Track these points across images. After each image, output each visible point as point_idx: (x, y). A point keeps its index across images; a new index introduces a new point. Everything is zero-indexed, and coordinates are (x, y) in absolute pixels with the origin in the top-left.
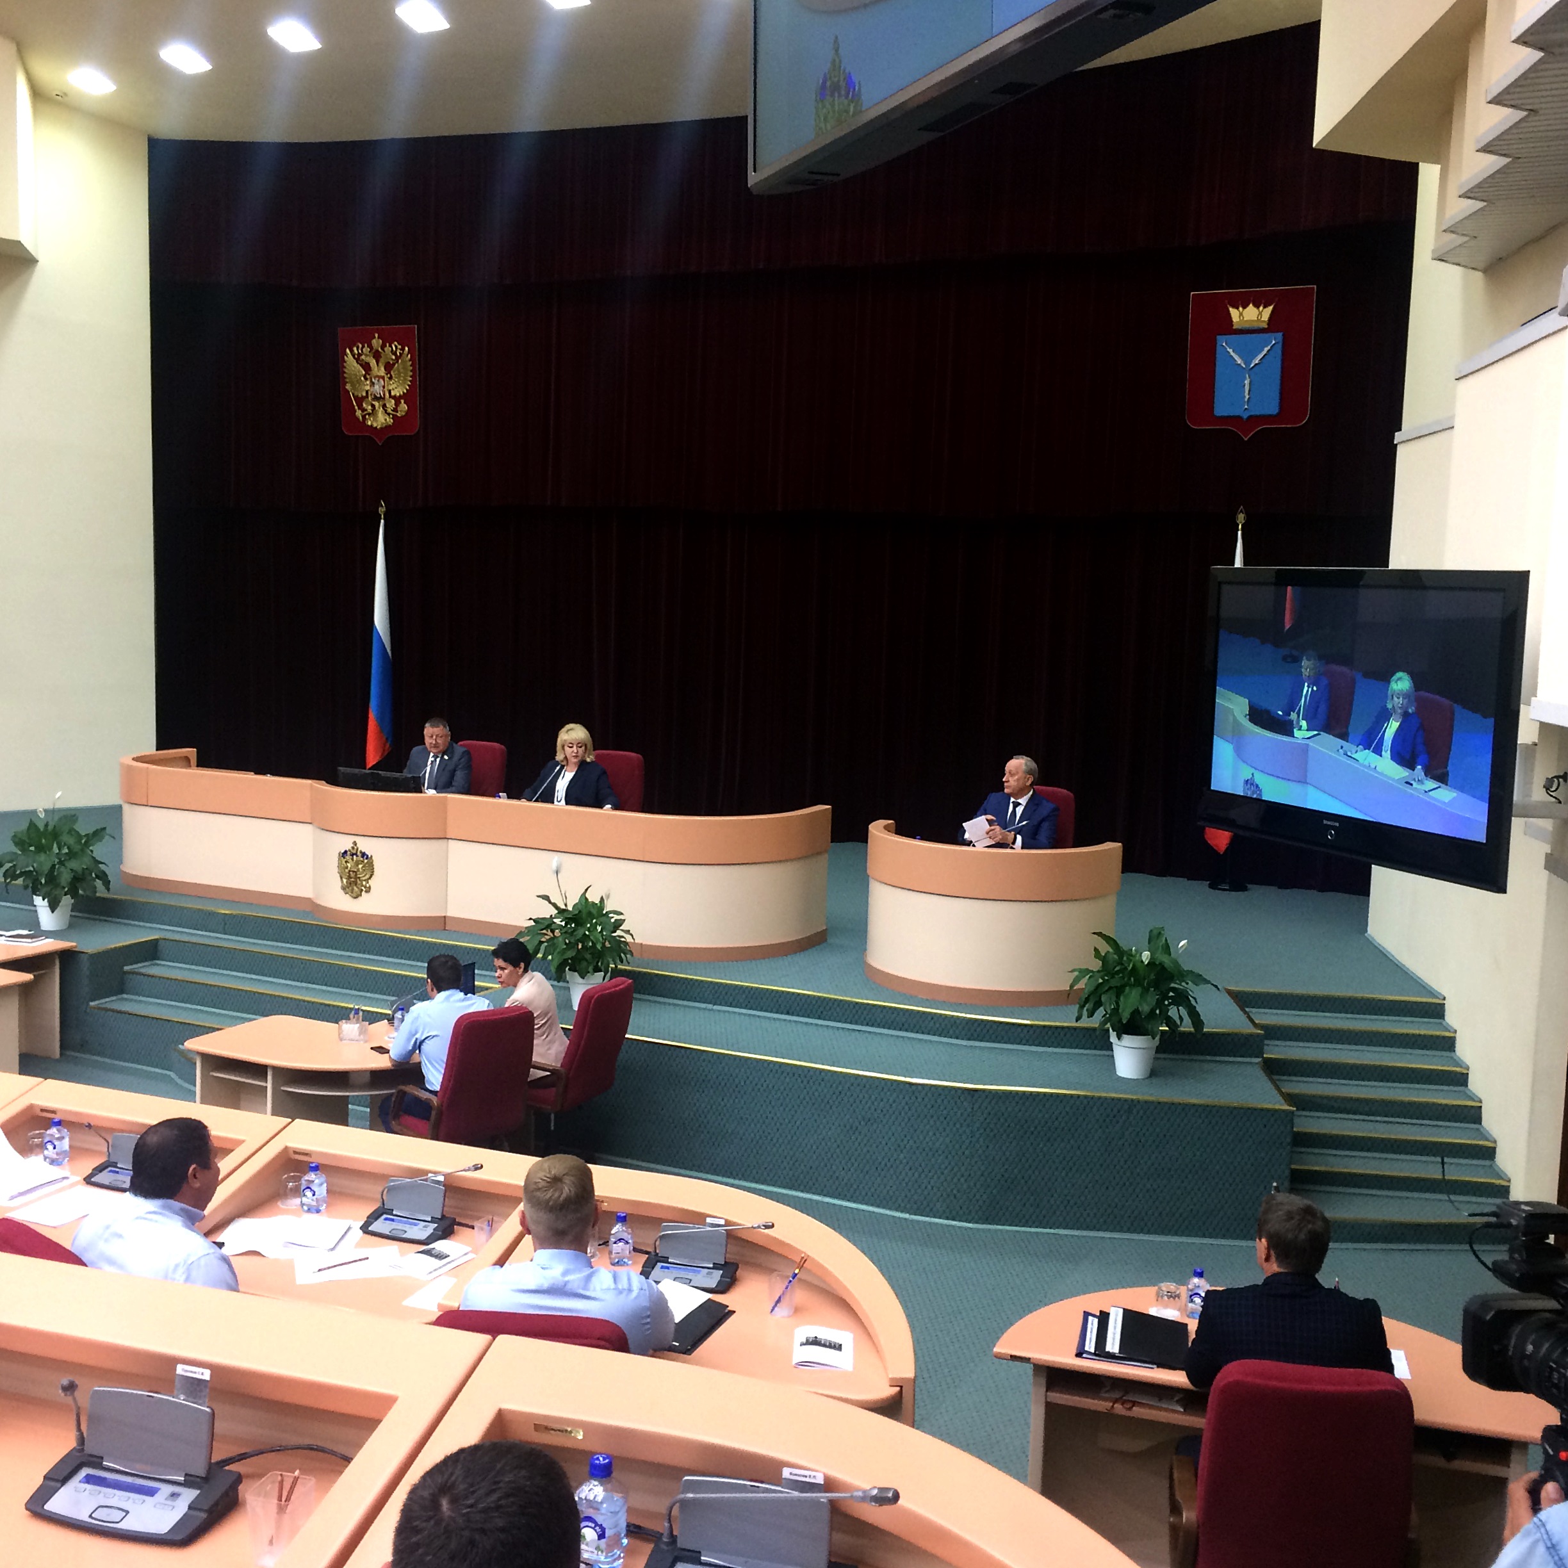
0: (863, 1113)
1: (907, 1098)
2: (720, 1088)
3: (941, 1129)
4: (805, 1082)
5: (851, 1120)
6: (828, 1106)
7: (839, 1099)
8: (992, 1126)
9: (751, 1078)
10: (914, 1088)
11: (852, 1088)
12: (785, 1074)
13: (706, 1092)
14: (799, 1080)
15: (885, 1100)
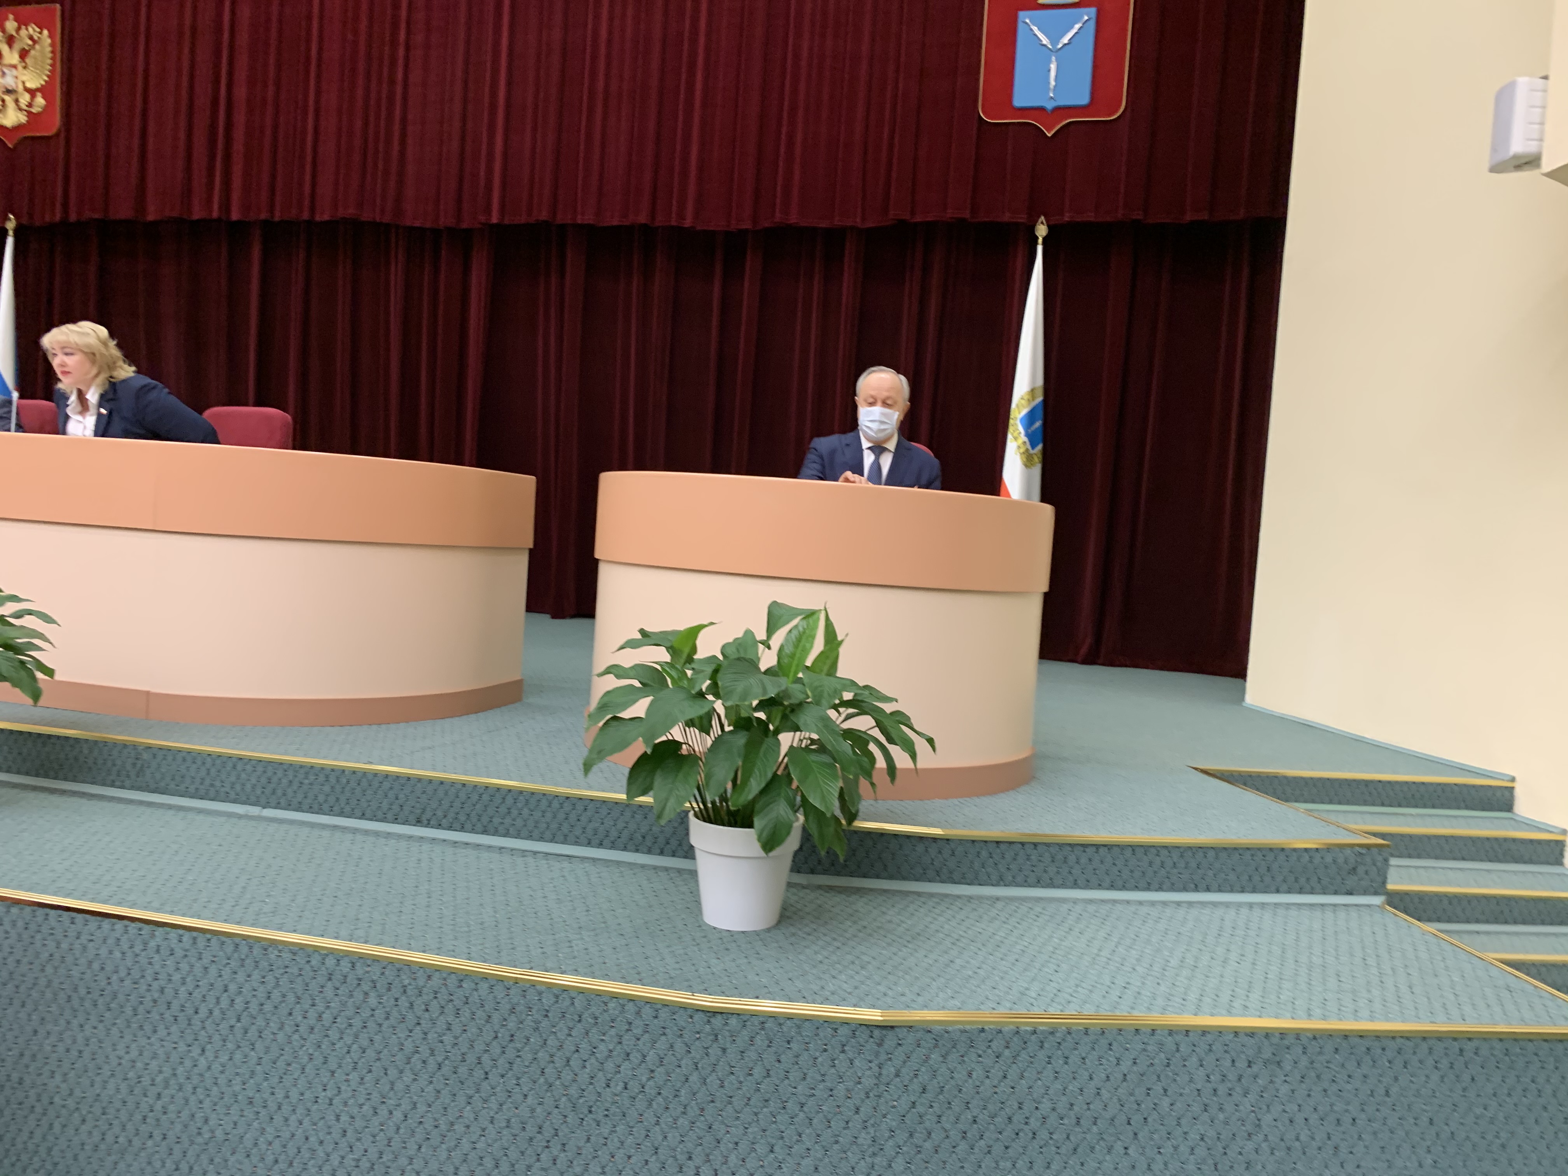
0: (573, 1091)
1: (696, 1054)
2: (196, 1021)
3: (790, 1133)
4: (419, 1009)
5: (539, 1110)
6: (479, 1073)
7: (511, 1053)
8: (930, 1121)
9: (276, 994)
10: (717, 1021)
11: (545, 1023)
12: (366, 987)
13: (162, 1032)
14: (404, 1002)
15: (635, 1057)
